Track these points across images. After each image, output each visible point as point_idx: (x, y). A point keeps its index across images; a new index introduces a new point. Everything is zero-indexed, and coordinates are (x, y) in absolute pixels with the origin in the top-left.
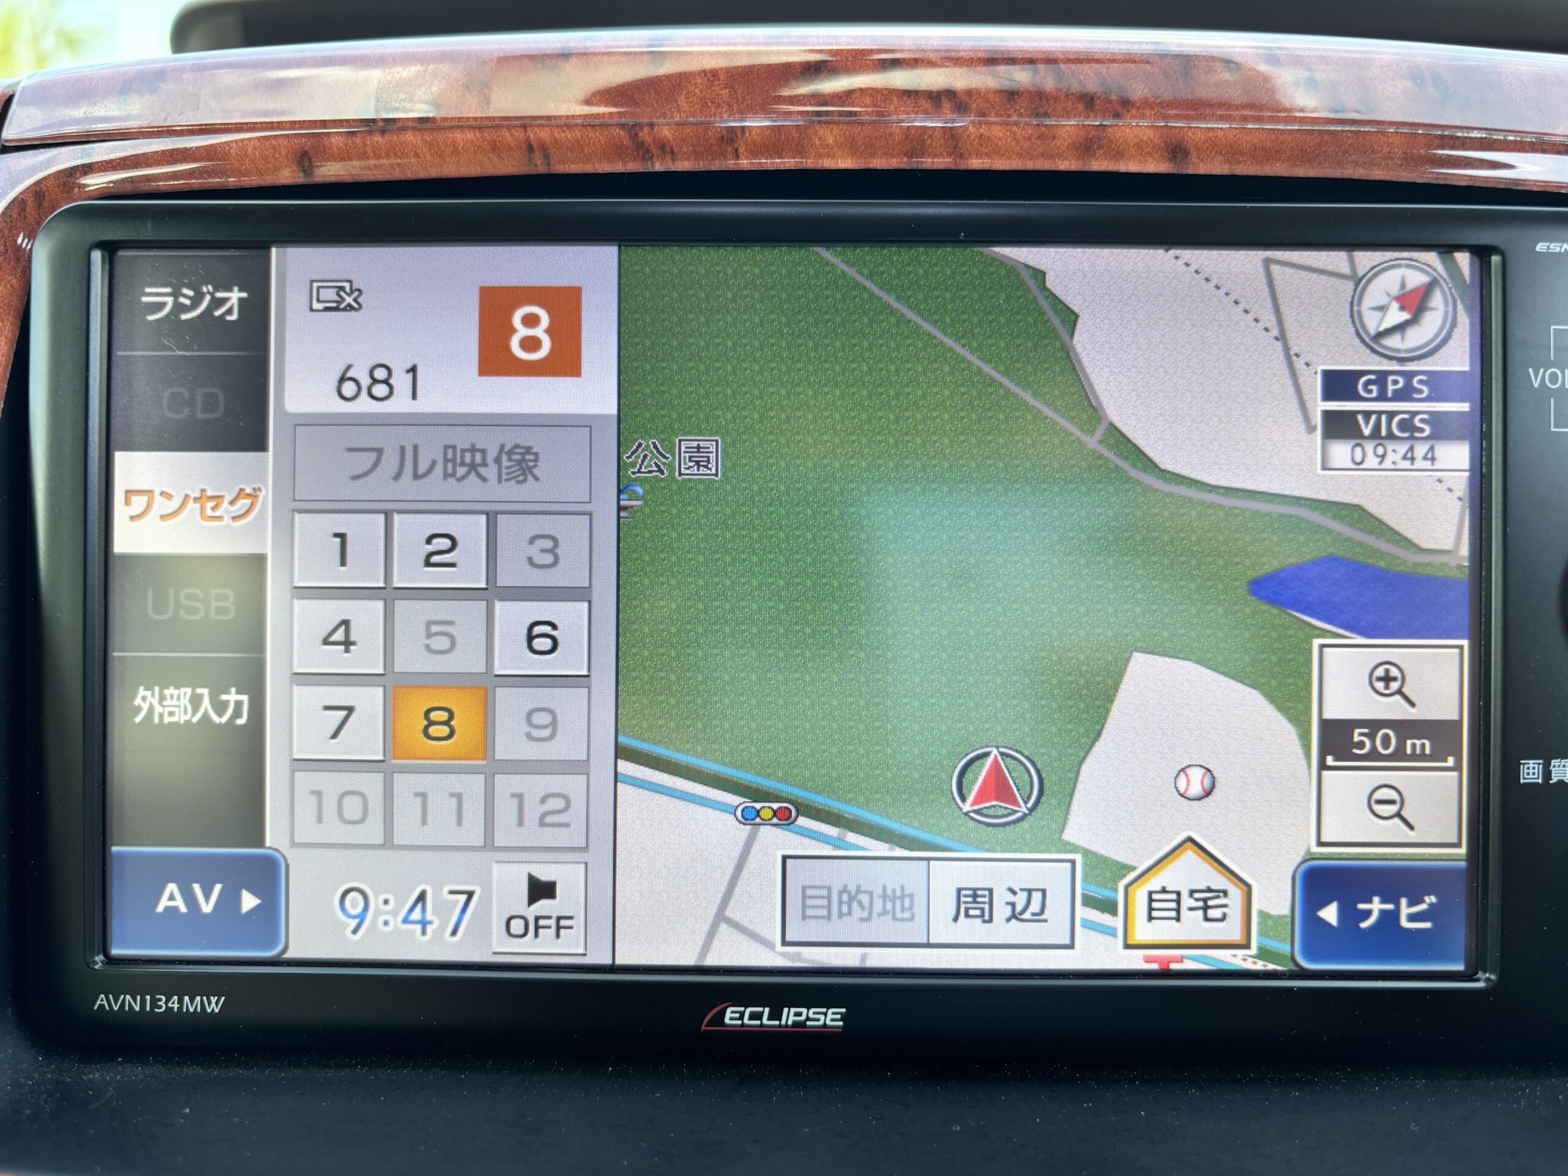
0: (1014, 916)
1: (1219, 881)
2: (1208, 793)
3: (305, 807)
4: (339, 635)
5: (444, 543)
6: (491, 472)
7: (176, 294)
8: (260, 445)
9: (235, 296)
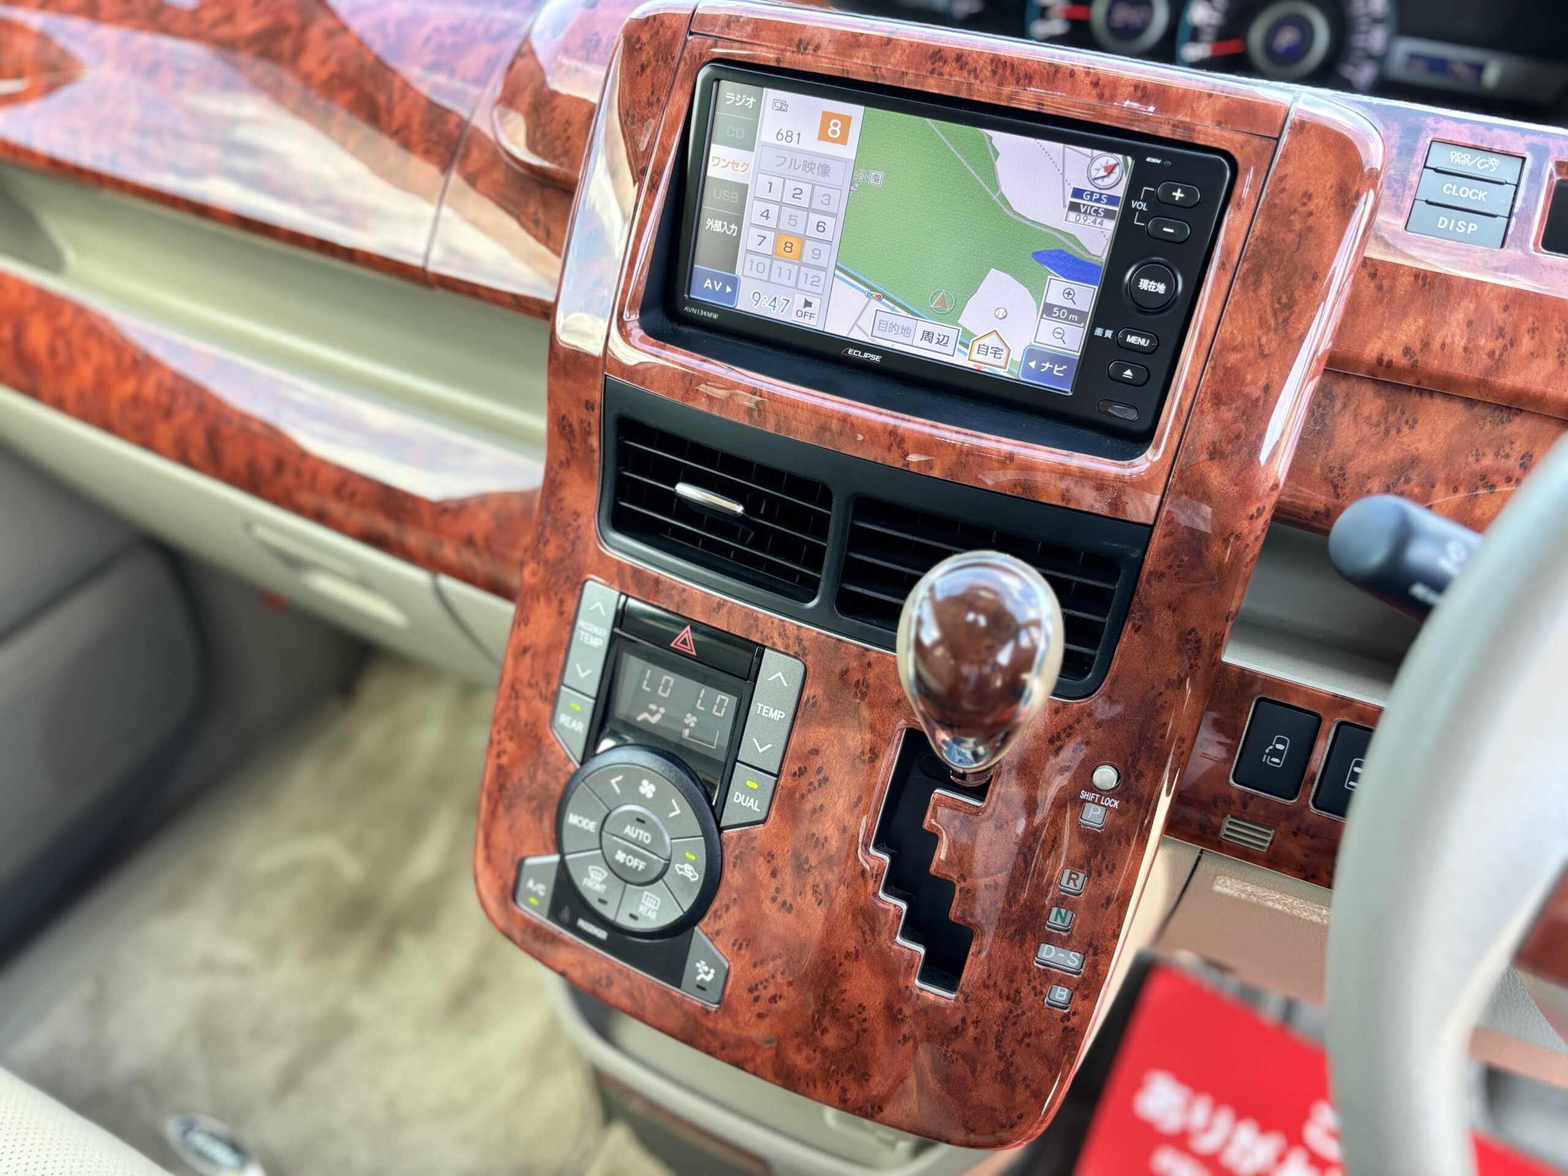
0: (938, 343)
1: (1001, 346)
2: (1004, 318)
3: (748, 264)
4: (765, 214)
5: (799, 191)
6: (815, 171)
7: (735, 96)
8: (752, 150)
9: (752, 100)
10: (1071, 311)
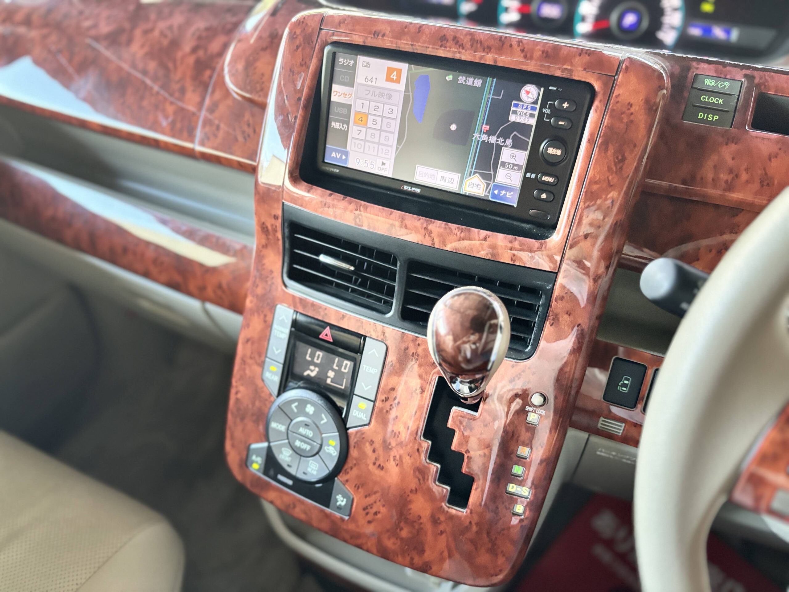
0: (448, 182)
1: (480, 183)
3: (353, 144)
4: (361, 119)
5: (377, 107)
7: (344, 60)
8: (353, 87)
9: (352, 62)
10: (514, 165)
